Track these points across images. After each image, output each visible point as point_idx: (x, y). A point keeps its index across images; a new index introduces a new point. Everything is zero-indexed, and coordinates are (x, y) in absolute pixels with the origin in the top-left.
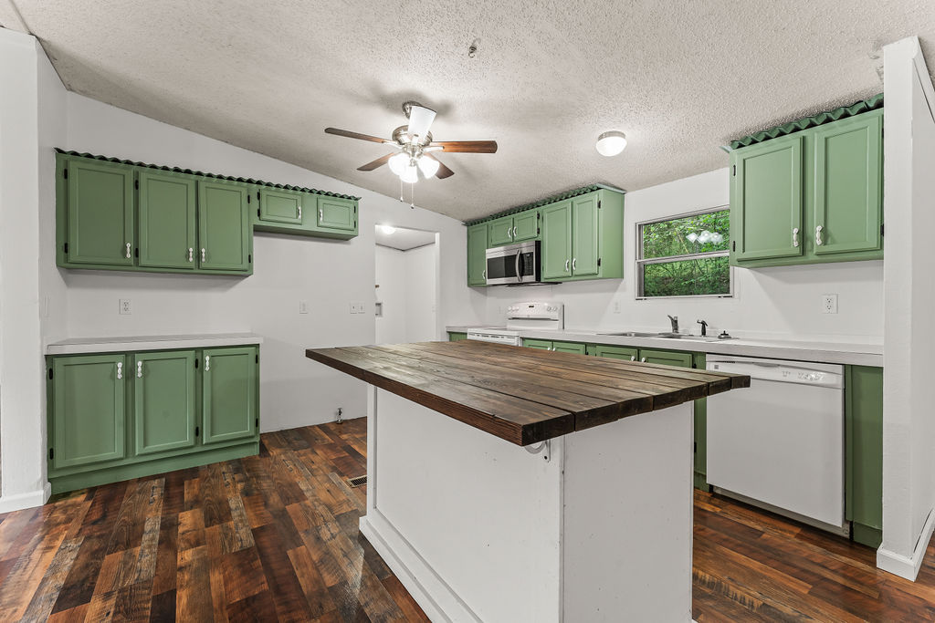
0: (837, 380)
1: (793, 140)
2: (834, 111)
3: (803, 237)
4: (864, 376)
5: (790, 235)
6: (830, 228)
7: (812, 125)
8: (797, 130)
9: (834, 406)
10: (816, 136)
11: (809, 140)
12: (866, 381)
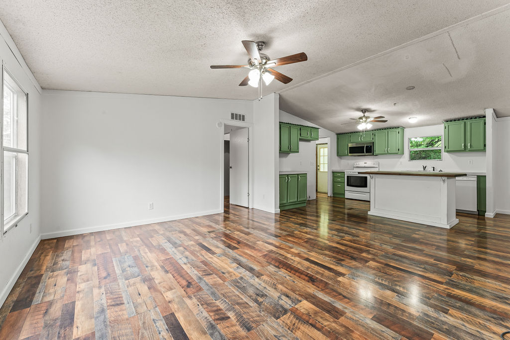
0: (475, 179)
1: (462, 123)
2: (473, 117)
3: (465, 146)
4: (482, 178)
5: (462, 145)
6: (472, 144)
7: (467, 119)
8: (463, 120)
9: (474, 185)
10: (468, 122)
11: (466, 122)
12: (482, 179)
